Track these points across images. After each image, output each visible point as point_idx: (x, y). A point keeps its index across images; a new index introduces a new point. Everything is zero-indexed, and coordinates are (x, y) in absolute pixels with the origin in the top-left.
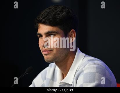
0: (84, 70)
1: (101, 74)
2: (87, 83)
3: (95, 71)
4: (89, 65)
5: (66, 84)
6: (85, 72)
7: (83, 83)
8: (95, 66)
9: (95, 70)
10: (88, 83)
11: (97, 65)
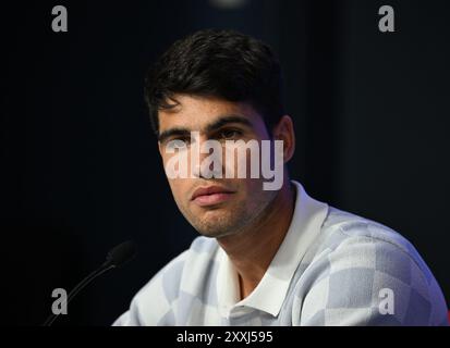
0: (333, 260)
1: (393, 275)
2: (343, 310)
3: (373, 266)
4: (350, 243)
5: (257, 313)
6: (334, 268)
7: (328, 307)
8: (372, 245)
9: (374, 259)
10: (344, 306)
11: (379, 243)
